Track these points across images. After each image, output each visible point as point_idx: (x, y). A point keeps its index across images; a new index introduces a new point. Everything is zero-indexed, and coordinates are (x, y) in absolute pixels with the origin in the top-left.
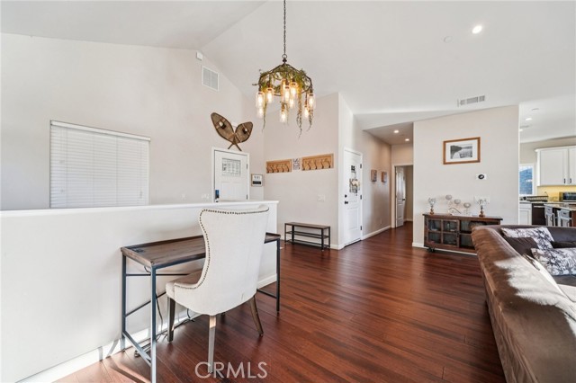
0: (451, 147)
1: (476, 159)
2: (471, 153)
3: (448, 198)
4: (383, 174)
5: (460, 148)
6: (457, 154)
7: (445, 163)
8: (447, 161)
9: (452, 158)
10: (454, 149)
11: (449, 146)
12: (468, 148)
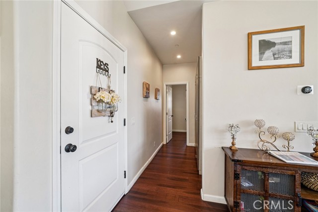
0: (260, 42)
1: (297, 61)
2: (291, 51)
3: (259, 124)
4: (157, 91)
5: (274, 44)
6: (268, 53)
7: (250, 68)
8: (254, 64)
9: (260, 59)
10: (265, 45)
11: (256, 39)
12: (285, 43)
